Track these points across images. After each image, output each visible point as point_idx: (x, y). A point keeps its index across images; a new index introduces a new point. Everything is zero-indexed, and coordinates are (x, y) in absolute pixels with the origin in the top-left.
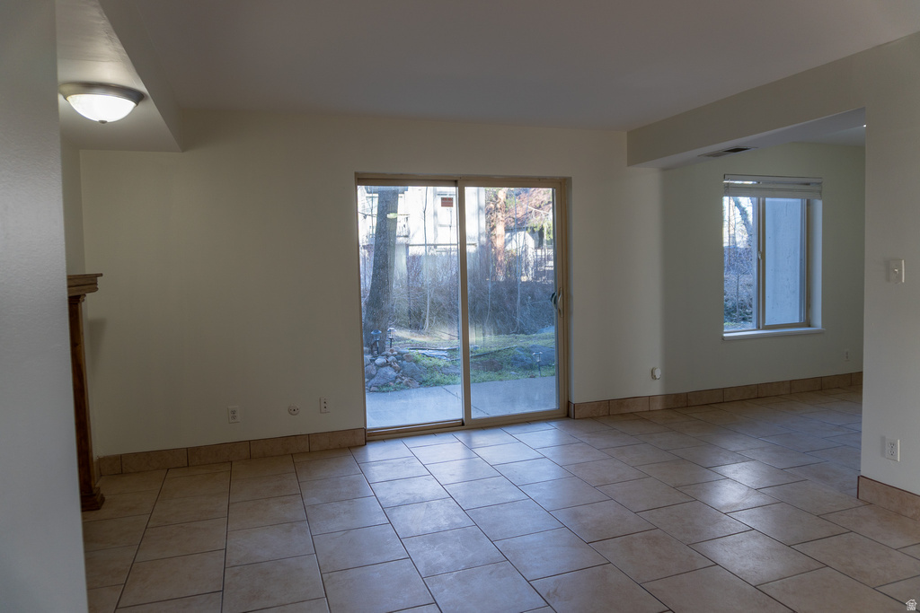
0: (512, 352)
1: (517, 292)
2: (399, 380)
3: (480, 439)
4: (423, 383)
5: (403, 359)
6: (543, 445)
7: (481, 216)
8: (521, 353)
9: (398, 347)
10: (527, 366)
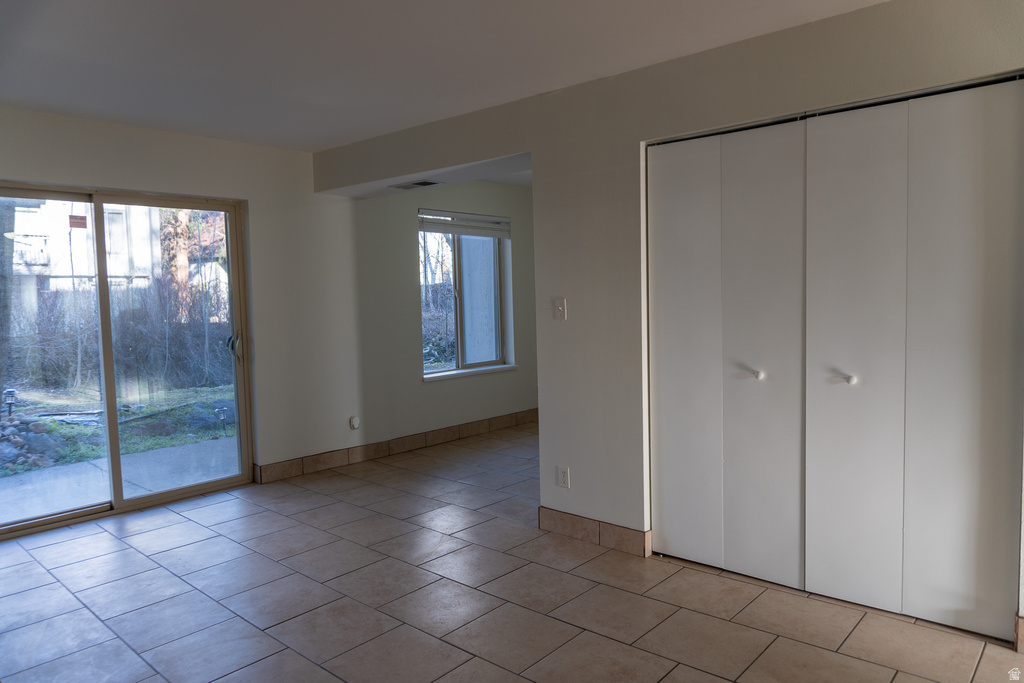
0: (190, 410)
1: (204, 336)
2: (21, 459)
3: (136, 523)
4: (60, 460)
5: (28, 430)
6: (218, 520)
7: (154, 242)
8: (201, 410)
9: (20, 415)
10: (205, 425)
